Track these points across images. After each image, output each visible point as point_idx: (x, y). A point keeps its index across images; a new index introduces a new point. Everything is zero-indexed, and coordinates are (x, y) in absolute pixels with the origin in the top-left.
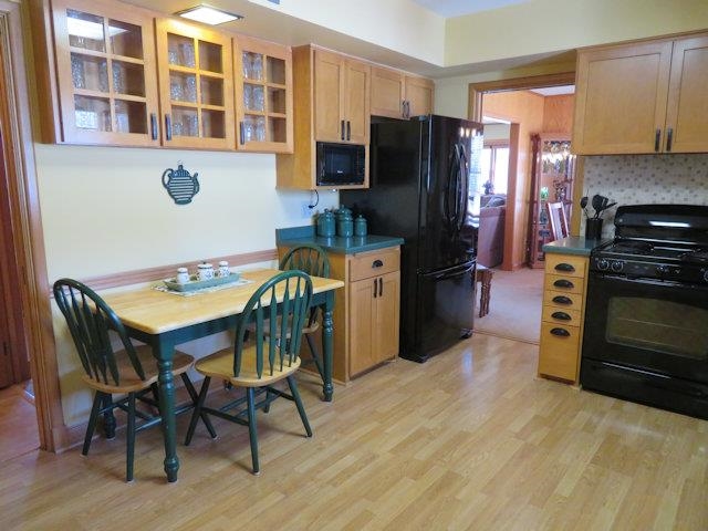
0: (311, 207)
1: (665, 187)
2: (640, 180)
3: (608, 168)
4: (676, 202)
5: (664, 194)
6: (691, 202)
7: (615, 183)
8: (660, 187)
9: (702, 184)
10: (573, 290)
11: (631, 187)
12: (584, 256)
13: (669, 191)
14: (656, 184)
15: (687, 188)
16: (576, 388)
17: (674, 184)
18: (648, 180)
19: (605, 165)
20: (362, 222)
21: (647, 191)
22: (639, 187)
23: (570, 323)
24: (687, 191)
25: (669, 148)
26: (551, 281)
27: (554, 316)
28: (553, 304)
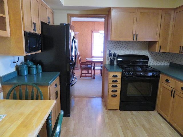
0: (14, 62)
1: (127, 50)
2: (121, 48)
3: (113, 44)
4: (130, 54)
5: (128, 52)
6: (133, 54)
7: (115, 49)
8: (126, 50)
9: (136, 49)
10: (117, 83)
11: (119, 50)
12: (120, 72)
13: (128, 51)
14: (126, 49)
15: (133, 50)
16: (119, 111)
17: (130, 49)
18: (124, 48)
19: (112, 43)
20: (40, 67)
21: (123, 51)
22: (121, 50)
23: (117, 92)
24: (133, 51)
25: (137, 40)
26: (111, 80)
27: (113, 91)
28: (112, 88)
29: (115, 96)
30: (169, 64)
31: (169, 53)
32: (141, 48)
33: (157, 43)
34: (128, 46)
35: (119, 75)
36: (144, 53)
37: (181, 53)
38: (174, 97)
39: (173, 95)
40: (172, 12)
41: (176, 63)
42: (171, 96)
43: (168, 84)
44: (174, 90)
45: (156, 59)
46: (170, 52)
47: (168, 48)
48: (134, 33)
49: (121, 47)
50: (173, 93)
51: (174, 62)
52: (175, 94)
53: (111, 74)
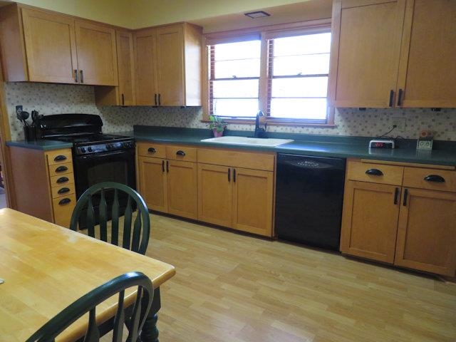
1: (56, 104)
2: (43, 99)
3: (21, 92)
6: (70, 112)
8: (54, 104)
9: (73, 102)
10: (67, 171)
12: (69, 148)
13: (59, 106)
14: (52, 102)
15: (67, 104)
17: (61, 102)
19: (19, 89)
23: (70, 193)
24: (67, 106)
25: (82, 81)
26: (53, 170)
27: (60, 192)
28: (57, 185)
29: (66, 201)
30: (132, 129)
31: (136, 107)
32: (82, 100)
33: (117, 89)
34: (56, 95)
35: (68, 154)
36: (91, 110)
37: (158, 105)
38: (168, 171)
39: (165, 169)
40: (130, 35)
41: (145, 124)
42: (164, 170)
43: (155, 155)
44: (165, 161)
45: (111, 122)
46: (139, 104)
47: (134, 98)
48: (75, 68)
49: (42, 97)
50: (165, 166)
51: (140, 124)
52: (169, 166)
53: (52, 156)
